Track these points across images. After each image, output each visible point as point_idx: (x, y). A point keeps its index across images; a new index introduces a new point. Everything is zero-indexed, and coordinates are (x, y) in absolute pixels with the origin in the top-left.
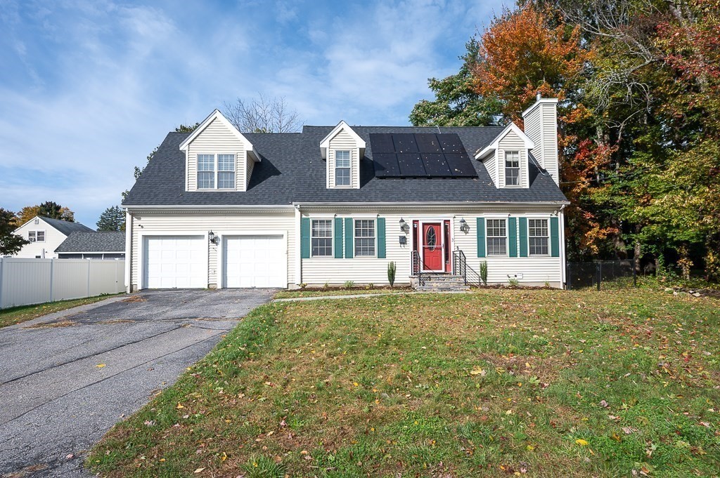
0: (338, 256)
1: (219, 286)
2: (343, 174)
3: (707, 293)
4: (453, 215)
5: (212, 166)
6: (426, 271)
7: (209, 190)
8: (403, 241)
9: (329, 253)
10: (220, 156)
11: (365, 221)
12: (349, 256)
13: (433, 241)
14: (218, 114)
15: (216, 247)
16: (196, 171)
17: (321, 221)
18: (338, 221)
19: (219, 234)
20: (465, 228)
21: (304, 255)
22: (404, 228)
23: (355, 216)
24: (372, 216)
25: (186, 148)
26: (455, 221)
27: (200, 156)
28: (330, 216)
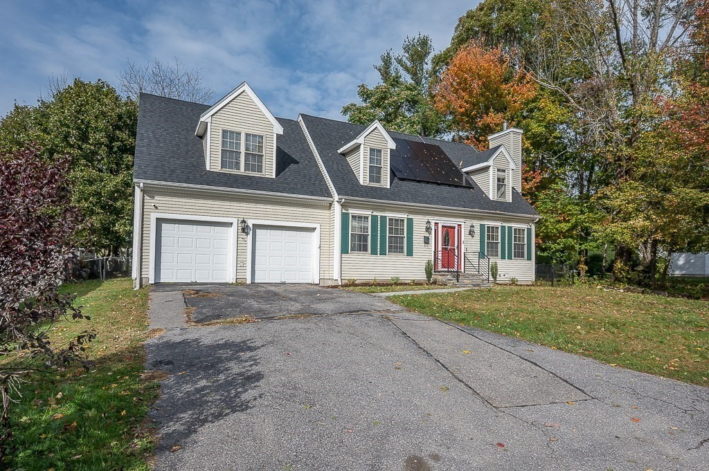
0: (374, 252)
1: (249, 282)
2: (375, 173)
3: (628, 290)
4: (463, 220)
5: (238, 145)
6: (443, 269)
7: (234, 172)
8: (427, 241)
9: (366, 250)
10: (247, 135)
11: (397, 220)
12: (383, 253)
13: (448, 242)
14: (246, 88)
15: (246, 237)
16: (220, 148)
17: (359, 217)
18: (374, 218)
19: (250, 223)
20: (471, 233)
21: (344, 250)
22: (428, 229)
23: (389, 215)
24: (404, 216)
25: (209, 120)
26: (465, 225)
27: (224, 132)
28: (368, 213)
